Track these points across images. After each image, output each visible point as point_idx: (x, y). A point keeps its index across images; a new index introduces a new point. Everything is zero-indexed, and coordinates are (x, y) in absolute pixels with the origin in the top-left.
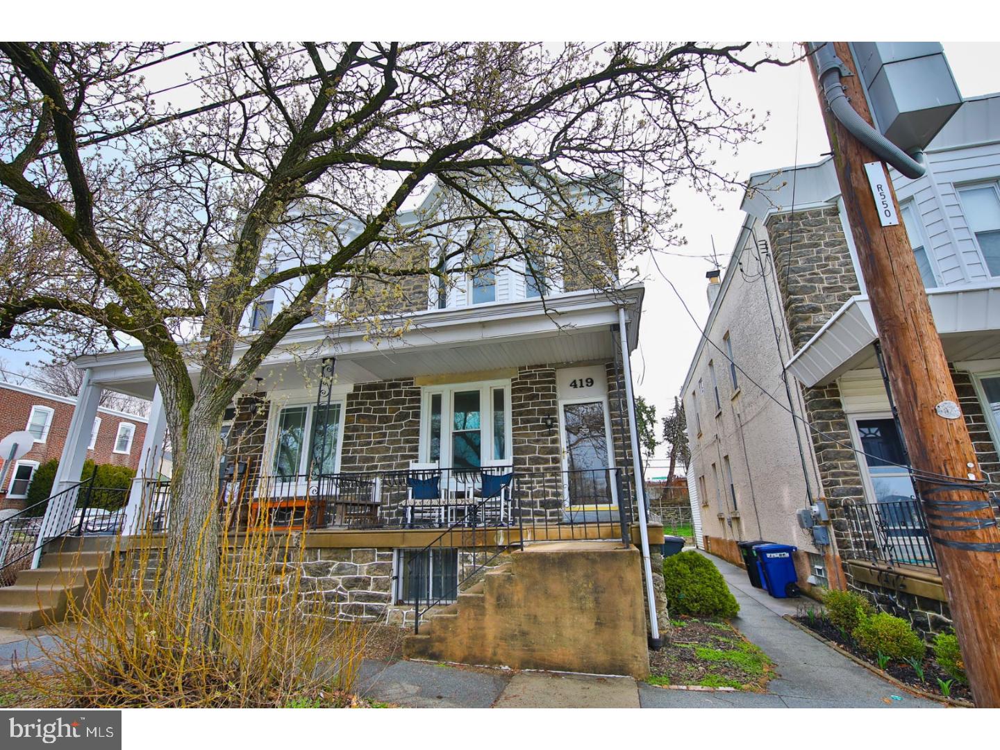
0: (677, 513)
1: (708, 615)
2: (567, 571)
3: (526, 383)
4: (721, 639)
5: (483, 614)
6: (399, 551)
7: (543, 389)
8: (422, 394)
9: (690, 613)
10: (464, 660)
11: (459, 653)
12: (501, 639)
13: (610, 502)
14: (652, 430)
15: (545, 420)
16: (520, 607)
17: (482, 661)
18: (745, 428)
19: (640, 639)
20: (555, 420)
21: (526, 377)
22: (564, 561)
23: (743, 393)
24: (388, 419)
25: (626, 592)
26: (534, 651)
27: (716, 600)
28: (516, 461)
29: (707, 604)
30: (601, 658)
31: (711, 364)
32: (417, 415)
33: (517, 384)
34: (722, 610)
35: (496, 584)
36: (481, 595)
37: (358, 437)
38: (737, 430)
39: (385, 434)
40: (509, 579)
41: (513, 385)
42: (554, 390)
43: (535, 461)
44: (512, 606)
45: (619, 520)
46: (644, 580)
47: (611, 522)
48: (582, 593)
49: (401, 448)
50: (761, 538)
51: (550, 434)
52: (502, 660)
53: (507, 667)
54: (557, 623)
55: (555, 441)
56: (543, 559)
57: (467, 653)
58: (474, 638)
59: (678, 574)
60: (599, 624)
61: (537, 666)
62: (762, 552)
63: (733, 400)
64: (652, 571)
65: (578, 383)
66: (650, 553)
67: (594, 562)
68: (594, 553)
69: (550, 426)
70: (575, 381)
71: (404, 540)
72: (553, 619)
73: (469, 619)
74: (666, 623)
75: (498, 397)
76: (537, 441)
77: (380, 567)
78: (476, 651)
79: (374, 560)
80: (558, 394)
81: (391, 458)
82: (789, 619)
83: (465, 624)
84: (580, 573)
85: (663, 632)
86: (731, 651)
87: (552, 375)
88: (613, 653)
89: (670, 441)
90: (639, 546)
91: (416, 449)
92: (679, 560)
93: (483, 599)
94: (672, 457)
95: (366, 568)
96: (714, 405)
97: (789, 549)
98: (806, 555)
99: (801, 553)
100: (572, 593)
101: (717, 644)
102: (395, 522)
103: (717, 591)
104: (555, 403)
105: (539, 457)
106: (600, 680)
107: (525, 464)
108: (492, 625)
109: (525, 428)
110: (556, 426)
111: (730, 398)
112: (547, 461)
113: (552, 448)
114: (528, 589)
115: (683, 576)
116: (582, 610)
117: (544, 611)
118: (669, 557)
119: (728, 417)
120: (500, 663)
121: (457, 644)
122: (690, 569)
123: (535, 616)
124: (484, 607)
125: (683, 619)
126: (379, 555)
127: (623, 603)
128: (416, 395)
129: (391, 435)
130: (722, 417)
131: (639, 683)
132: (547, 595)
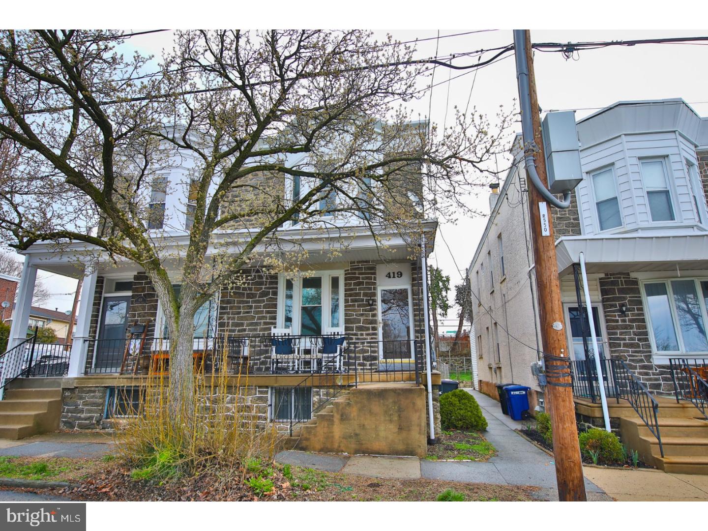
0: (462, 362)
1: (467, 429)
2: (383, 400)
3: (355, 273)
4: (471, 440)
5: (333, 424)
6: (272, 388)
7: (367, 278)
8: (279, 278)
9: (456, 427)
10: (321, 450)
11: (318, 446)
12: (343, 438)
13: (410, 357)
14: (446, 296)
15: (367, 301)
16: (355, 420)
17: (331, 451)
18: (507, 304)
19: (423, 436)
20: (374, 301)
21: (355, 269)
22: (381, 394)
23: (507, 280)
24: (253, 296)
25: (416, 411)
26: (362, 444)
27: (473, 420)
28: (347, 329)
29: (467, 422)
30: (401, 447)
31: (489, 253)
32: (275, 293)
33: (349, 274)
34: (477, 426)
35: (341, 407)
36: (332, 414)
37: (231, 308)
38: (503, 305)
39: (252, 306)
40: (349, 404)
41: (346, 274)
42: (375, 279)
43: (360, 328)
44: (350, 420)
45: (415, 369)
46: (428, 406)
47: (410, 371)
48: (392, 412)
49: (264, 316)
50: (513, 382)
51: (371, 310)
52: (344, 450)
53: (346, 454)
54: (376, 429)
55: (374, 315)
56: (369, 393)
57: (322, 446)
58: (327, 438)
59: (451, 404)
60: (400, 429)
61: (364, 453)
62: (509, 391)
63: (501, 283)
64: (433, 401)
65: (392, 275)
66: (432, 390)
67: (399, 394)
68: (399, 389)
69: (372, 305)
70: (389, 273)
71: (276, 381)
72: (374, 426)
73: (324, 427)
74: (439, 430)
75: (335, 282)
76: (362, 315)
77: (260, 398)
78: (328, 445)
79: (256, 394)
80: (377, 282)
81: (256, 324)
82: (517, 431)
83: (321, 431)
84: (391, 401)
85: (437, 436)
86: (475, 445)
87: (374, 268)
88: (408, 444)
89: (461, 305)
90: (426, 386)
91: (275, 318)
92: (453, 395)
93: (332, 416)
94: (461, 317)
95: (250, 399)
96: (490, 284)
97: (525, 389)
98: (535, 393)
99: (533, 392)
100: (386, 412)
101: (468, 442)
102: (260, 369)
103: (474, 414)
104: (375, 289)
105: (363, 326)
106: (399, 458)
107: (353, 331)
108: (338, 430)
109: (354, 306)
110: (375, 305)
111: (500, 282)
112: (368, 329)
113: (372, 320)
114: (360, 410)
115: (454, 405)
116: (391, 421)
117: (369, 422)
118: (446, 394)
119: (497, 294)
120: (342, 451)
121: (317, 441)
122: (459, 401)
123: (364, 425)
124: (333, 420)
125: (451, 431)
126: (259, 391)
127: (414, 417)
128: (274, 278)
129: (256, 307)
130: (494, 294)
131: (420, 459)
132: (371, 413)
